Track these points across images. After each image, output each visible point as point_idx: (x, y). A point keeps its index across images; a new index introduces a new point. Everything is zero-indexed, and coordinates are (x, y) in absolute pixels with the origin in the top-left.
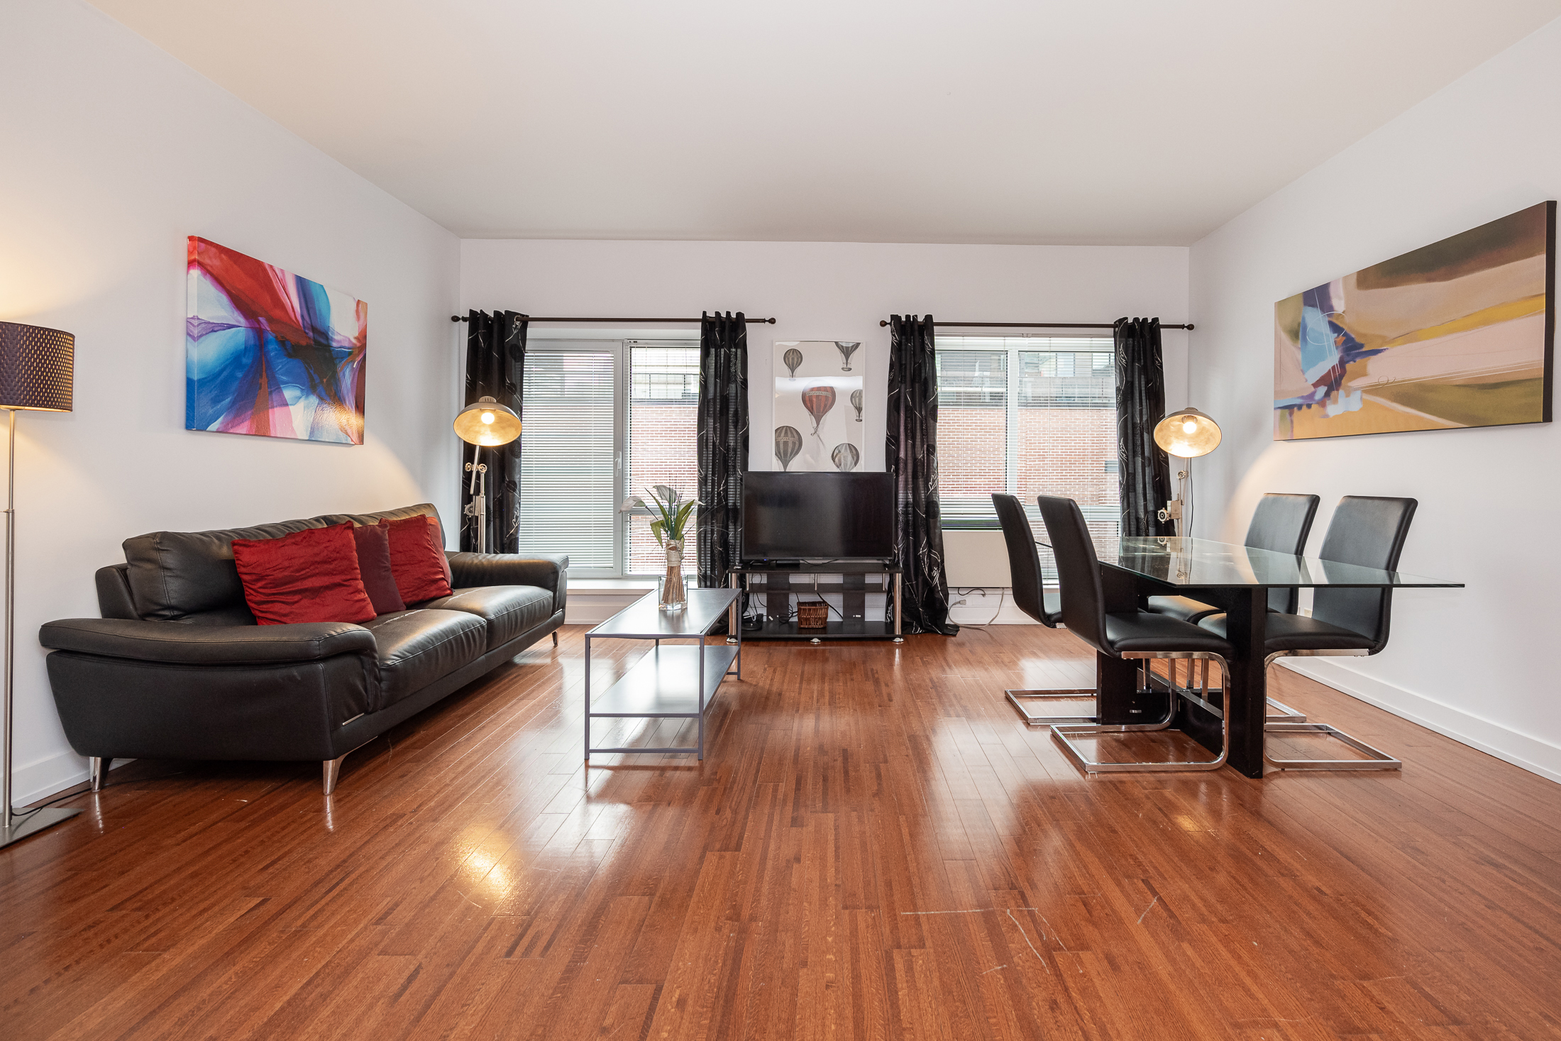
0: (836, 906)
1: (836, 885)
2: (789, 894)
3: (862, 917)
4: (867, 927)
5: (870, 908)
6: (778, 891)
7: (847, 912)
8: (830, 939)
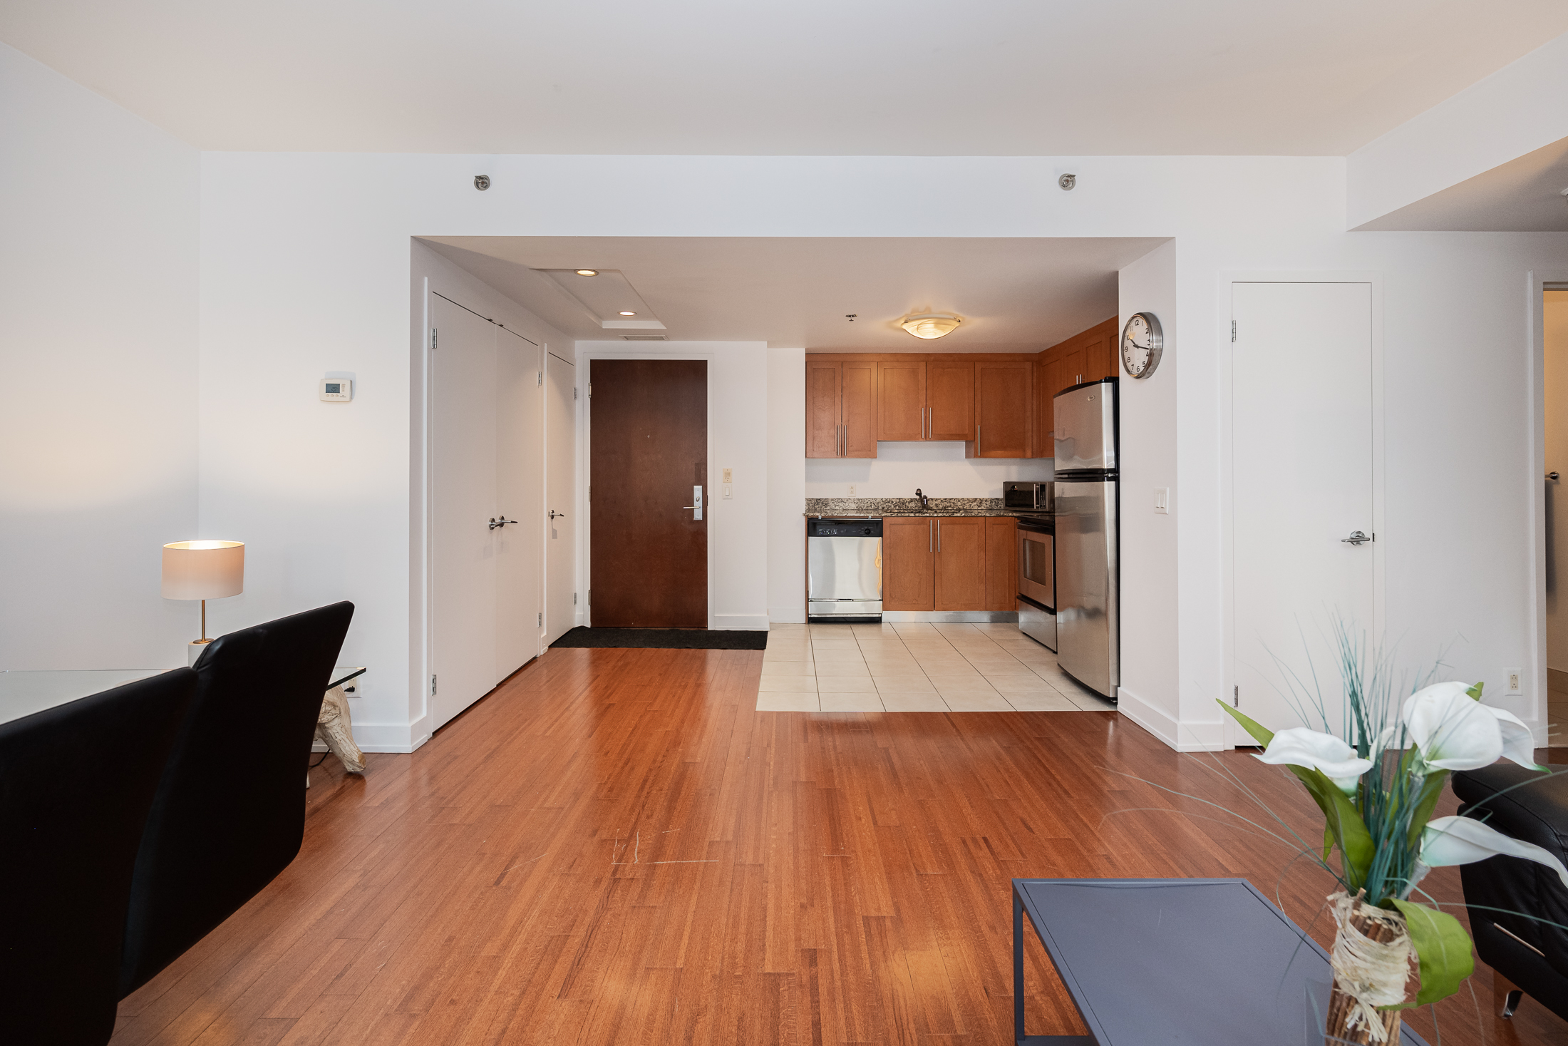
0: (768, 866)
1: (767, 882)
2: (807, 875)
3: (749, 859)
4: (747, 852)
5: (742, 865)
6: (815, 877)
7: (760, 862)
8: (774, 846)
